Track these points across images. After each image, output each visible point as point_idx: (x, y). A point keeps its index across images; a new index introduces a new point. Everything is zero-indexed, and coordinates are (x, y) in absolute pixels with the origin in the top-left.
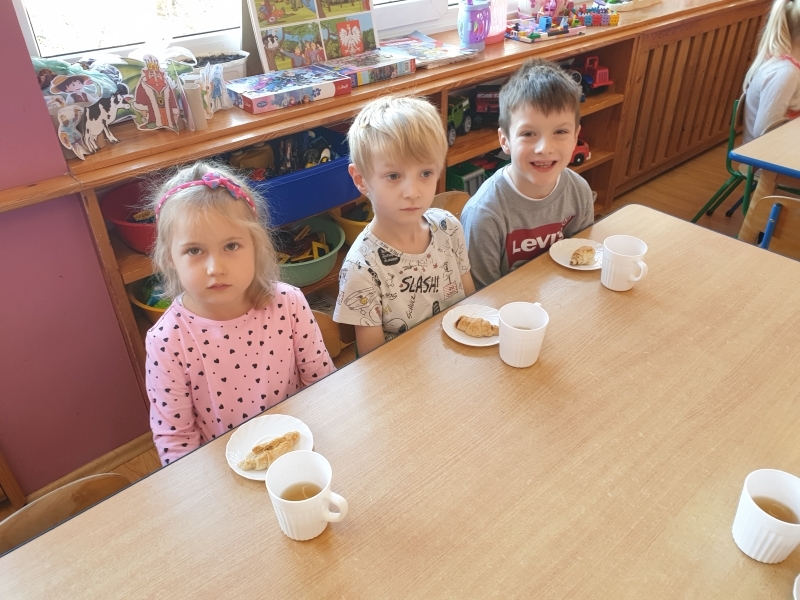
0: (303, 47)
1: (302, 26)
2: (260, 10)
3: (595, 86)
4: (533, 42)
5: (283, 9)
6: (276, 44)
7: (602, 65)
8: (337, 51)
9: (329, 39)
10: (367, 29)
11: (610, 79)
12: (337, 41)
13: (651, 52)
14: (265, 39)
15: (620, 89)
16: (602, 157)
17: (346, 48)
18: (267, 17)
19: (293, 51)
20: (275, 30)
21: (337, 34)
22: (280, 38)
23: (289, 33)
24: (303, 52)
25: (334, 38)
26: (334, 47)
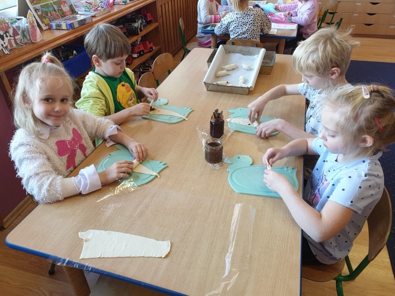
0: (51, 13)
1: (47, 4)
3: (148, 20)
6: (40, 12)
7: (148, 12)
8: (63, 14)
9: (59, 9)
10: (70, 4)
11: (152, 17)
12: (62, 10)
13: (161, 6)
14: (35, 11)
17: (66, 13)
18: (33, 2)
19: (47, 15)
20: (38, 6)
21: (60, 7)
22: (41, 10)
23: (43, 7)
24: (51, 15)
26: (61, 12)
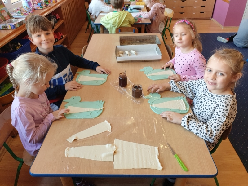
3: (57, 18)
4: (43, 9)
7: (56, 13)
8: (4, 19)
9: (1, 16)
10: (7, 12)
11: (59, 16)
12: (3, 16)
13: (64, 9)
15: (62, 18)
16: (65, 36)
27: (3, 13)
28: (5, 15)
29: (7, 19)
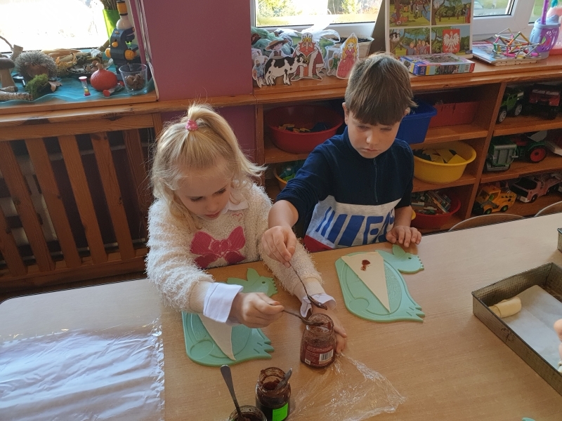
1: (418, 29)
2: (392, 16)
5: (408, 17)
8: (439, 49)
9: (436, 40)
10: (466, 35)
12: (441, 42)
17: (447, 47)
18: (395, 21)
21: (442, 37)
22: (402, 36)
23: (408, 33)
25: (440, 40)
26: (437, 45)
27: (447, 35)
28: (451, 41)
29: (448, 52)
